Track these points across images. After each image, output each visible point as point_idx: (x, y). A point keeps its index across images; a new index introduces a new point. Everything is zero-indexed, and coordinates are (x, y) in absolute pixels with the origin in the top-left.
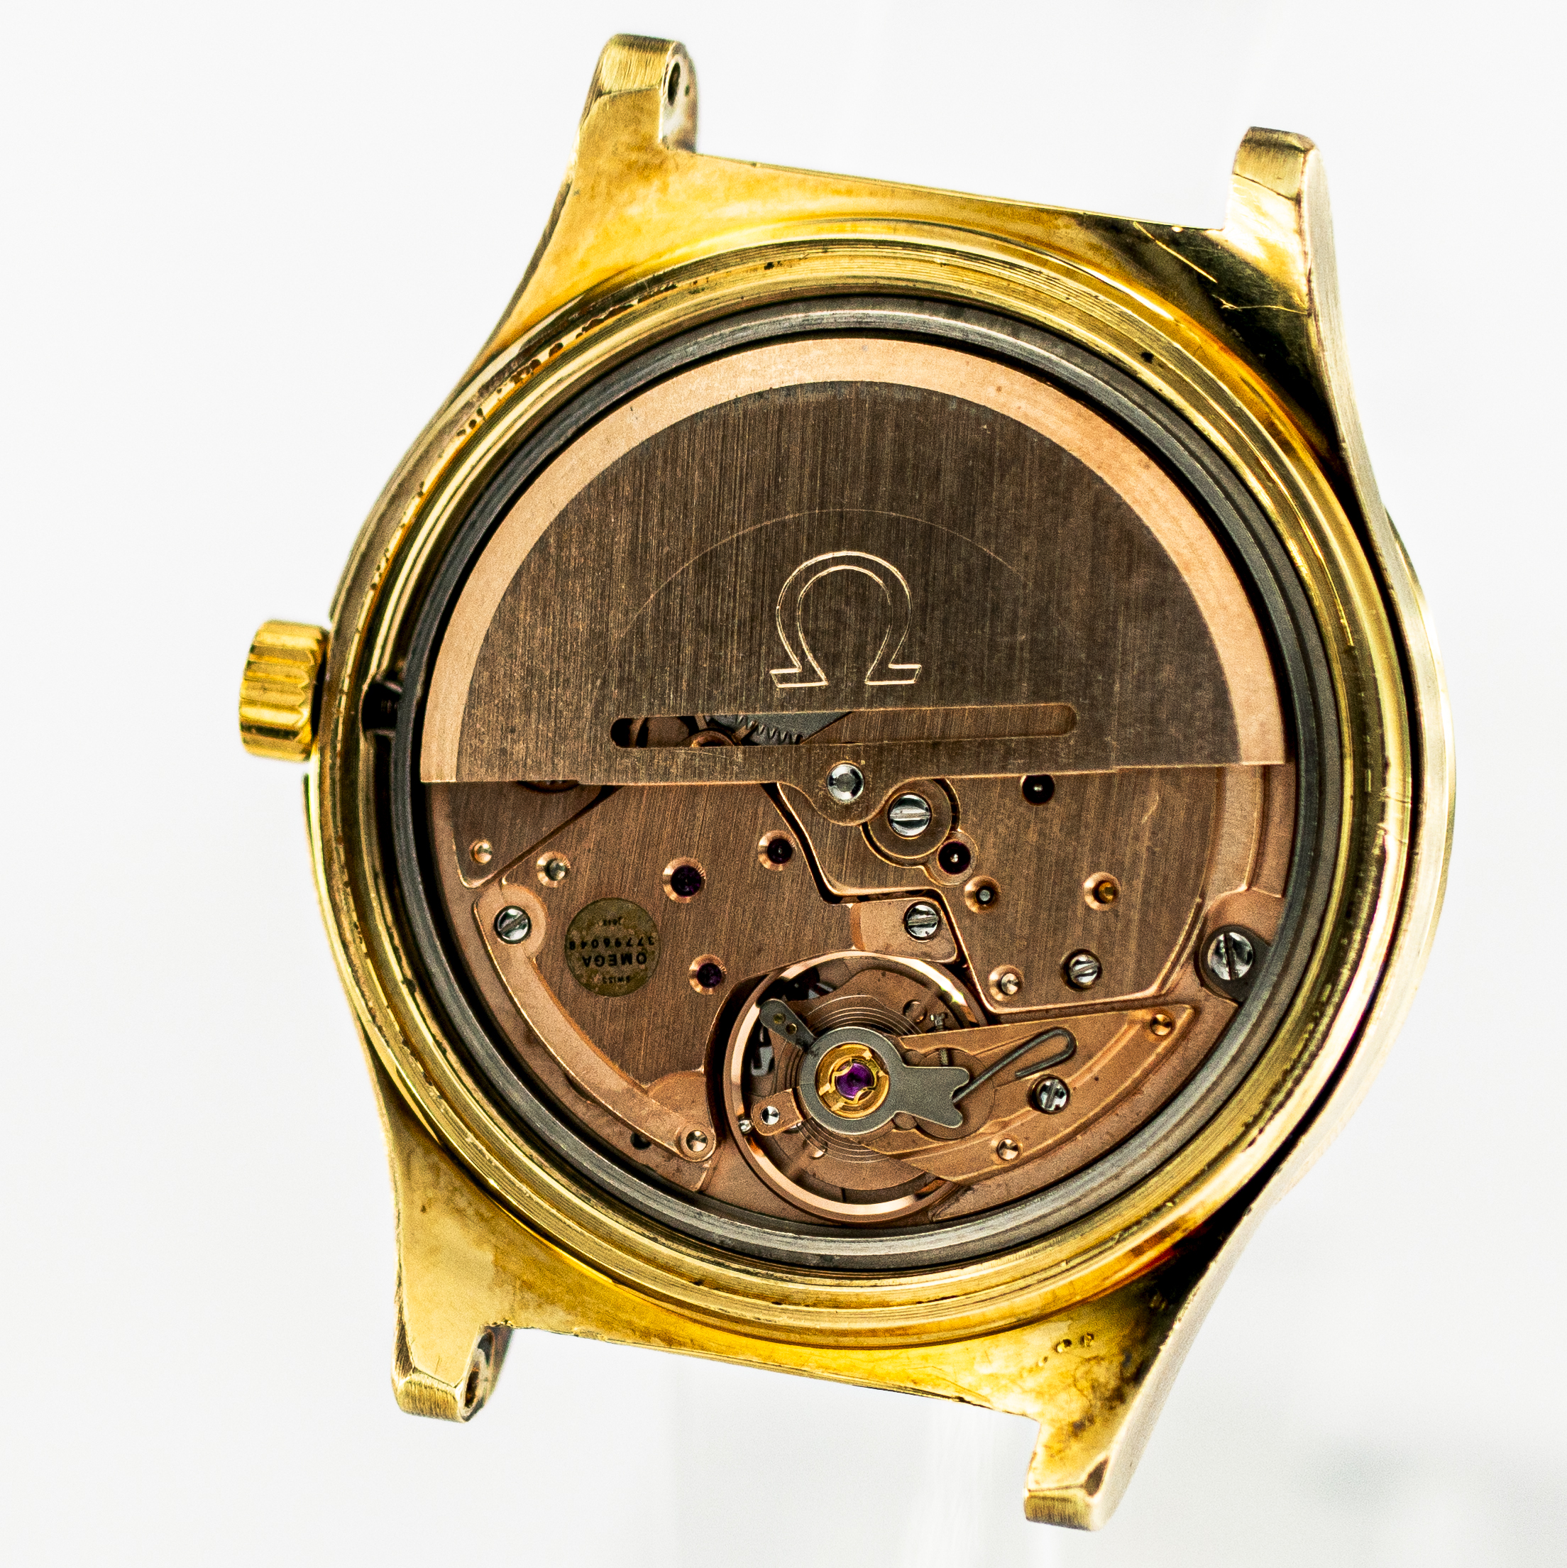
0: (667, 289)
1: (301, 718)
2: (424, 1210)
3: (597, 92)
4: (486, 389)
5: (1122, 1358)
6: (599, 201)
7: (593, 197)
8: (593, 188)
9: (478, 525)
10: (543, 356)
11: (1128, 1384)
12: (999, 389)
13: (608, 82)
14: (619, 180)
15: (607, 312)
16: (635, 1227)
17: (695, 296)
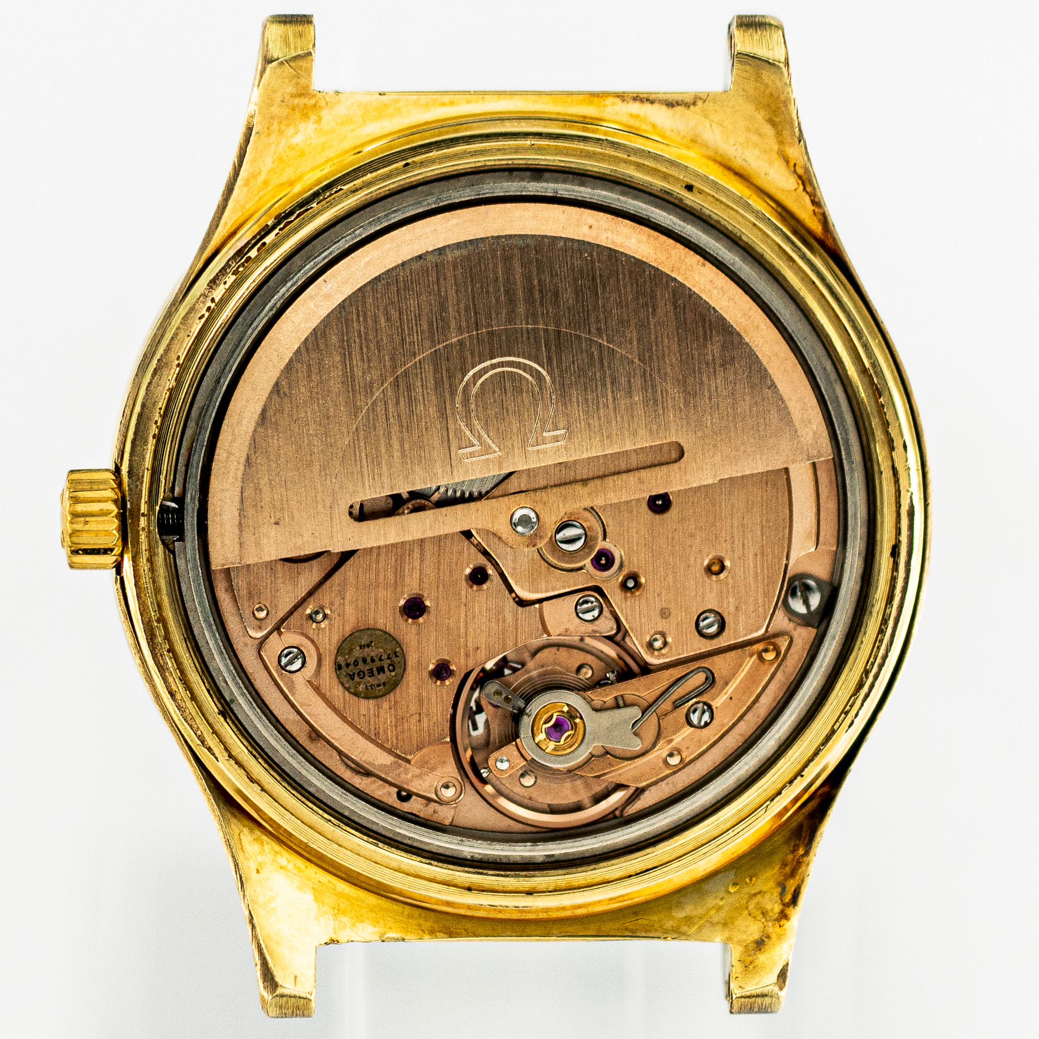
0: (336, 192)
1: (112, 538)
2: (258, 872)
3: (268, 61)
4: (213, 283)
5: (779, 889)
6: (273, 137)
7: (269, 135)
8: (268, 128)
9: (222, 380)
10: (253, 253)
11: (788, 907)
12: (591, 227)
13: (275, 52)
14: (287, 120)
15: (296, 215)
16: (414, 857)
17: (357, 193)
